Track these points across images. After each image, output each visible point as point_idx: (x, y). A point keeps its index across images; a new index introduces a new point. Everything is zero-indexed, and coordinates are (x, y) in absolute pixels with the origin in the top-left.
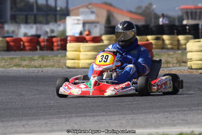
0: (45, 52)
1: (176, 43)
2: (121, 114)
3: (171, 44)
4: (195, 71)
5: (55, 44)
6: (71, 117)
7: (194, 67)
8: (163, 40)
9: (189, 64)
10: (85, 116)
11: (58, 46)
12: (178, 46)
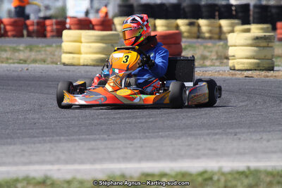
0: (35, 40)
1: (217, 30)
2: (128, 139)
3: (210, 32)
4: (239, 72)
5: (49, 28)
6: (60, 141)
7: (237, 67)
8: (199, 26)
9: (231, 63)
10: (79, 140)
11: (52, 31)
12: (220, 36)
